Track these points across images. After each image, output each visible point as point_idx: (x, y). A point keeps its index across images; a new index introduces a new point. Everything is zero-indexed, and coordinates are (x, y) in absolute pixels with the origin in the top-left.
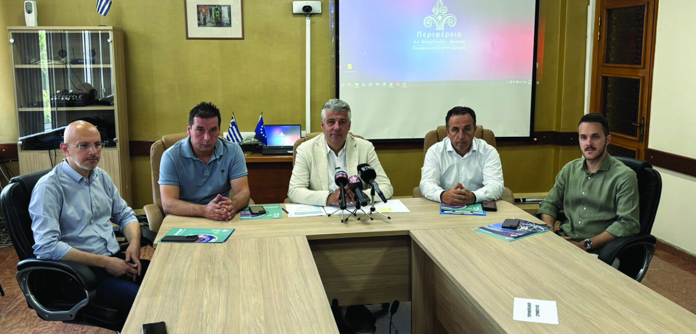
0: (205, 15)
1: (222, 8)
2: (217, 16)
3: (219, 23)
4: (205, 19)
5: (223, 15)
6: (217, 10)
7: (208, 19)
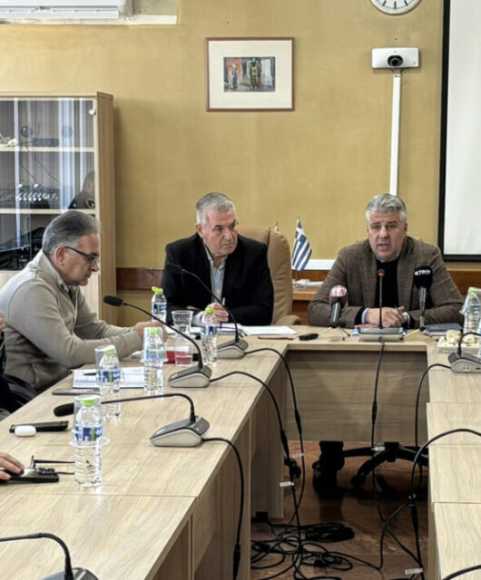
0: (236, 74)
1: (262, 62)
2: (253, 74)
3: (256, 85)
4: (235, 80)
5: (262, 73)
6: (253, 64)
7: (240, 80)
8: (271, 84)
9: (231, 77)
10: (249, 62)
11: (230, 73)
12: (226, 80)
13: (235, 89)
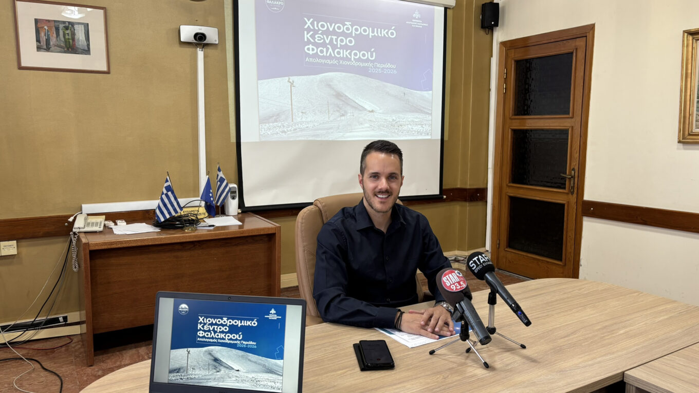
0: (48, 35)
1: (76, 27)
2: (67, 37)
3: (70, 47)
4: (48, 41)
5: (76, 37)
6: (67, 28)
7: (53, 41)
8: (86, 48)
9: (43, 38)
10: (61, 26)
11: (42, 34)
12: (38, 40)
13: (48, 49)
